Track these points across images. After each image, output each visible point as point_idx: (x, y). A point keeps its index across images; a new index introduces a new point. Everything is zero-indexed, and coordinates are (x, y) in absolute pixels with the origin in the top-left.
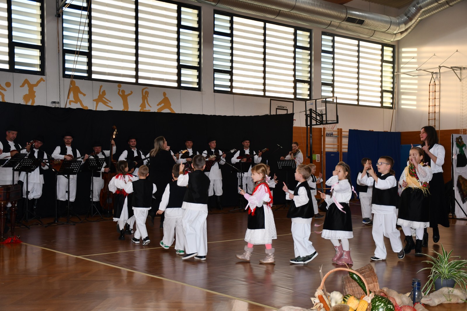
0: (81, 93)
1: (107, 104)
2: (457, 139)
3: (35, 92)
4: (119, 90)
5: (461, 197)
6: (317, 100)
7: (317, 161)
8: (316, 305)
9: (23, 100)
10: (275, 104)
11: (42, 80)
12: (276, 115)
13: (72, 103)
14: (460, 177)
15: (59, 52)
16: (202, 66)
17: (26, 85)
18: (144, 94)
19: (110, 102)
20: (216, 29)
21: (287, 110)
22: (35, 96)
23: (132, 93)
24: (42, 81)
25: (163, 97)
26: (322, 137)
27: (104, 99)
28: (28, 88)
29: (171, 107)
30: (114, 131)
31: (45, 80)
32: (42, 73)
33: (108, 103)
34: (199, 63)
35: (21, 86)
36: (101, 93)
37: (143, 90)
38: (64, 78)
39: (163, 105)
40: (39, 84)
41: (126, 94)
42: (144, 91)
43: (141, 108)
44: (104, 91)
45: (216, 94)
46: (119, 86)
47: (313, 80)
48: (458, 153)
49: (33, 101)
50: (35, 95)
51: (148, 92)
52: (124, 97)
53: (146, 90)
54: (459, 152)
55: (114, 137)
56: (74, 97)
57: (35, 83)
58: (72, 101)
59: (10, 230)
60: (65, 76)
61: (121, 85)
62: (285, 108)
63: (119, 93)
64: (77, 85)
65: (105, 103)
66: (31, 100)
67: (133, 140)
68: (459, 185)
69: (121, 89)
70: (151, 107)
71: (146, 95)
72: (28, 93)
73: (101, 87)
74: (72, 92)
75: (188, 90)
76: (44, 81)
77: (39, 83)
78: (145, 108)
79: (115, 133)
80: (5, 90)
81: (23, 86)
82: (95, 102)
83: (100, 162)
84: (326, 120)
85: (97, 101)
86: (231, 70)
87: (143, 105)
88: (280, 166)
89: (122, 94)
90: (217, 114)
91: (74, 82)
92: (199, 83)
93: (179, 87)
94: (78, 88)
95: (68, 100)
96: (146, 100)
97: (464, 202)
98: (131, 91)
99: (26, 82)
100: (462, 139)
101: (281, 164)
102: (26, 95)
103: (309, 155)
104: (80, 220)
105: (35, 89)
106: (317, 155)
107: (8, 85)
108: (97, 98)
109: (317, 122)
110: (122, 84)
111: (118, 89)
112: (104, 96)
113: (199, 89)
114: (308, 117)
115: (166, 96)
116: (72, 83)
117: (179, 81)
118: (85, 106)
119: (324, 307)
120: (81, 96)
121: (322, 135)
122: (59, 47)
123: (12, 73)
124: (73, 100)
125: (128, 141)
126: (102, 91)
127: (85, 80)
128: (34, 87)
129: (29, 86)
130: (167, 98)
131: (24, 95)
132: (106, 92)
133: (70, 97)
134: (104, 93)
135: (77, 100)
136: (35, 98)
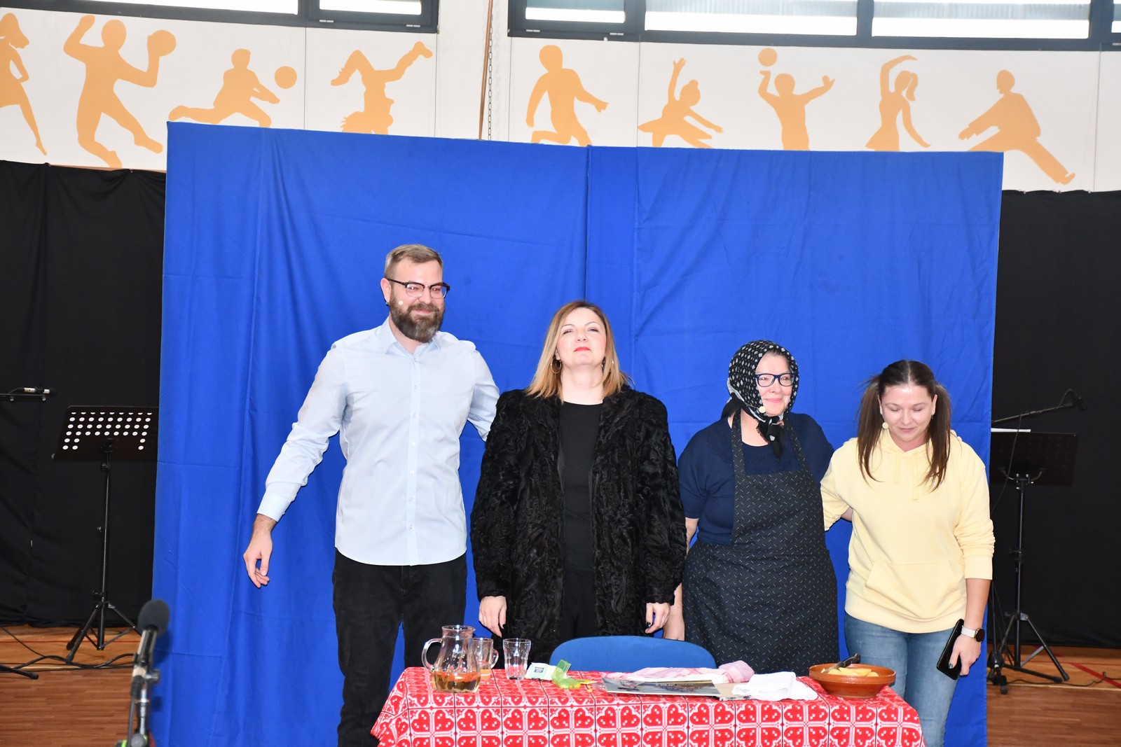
0: (587, 97)
1: (704, 141)
3: (391, 102)
4: (767, 75)
11: (420, 50)
17: (356, 76)
18: (892, 89)
19: (718, 129)
22: (390, 121)
23: (828, 83)
24: (421, 57)
25: (995, 96)
27: (689, 119)
28: (364, 89)
29: (1040, 140)
31: (433, 51)
32: (428, 21)
33: (709, 137)
35: (335, 83)
36: (677, 96)
37: (887, 68)
38: (514, 38)
39: (992, 131)
40: (408, 70)
41: (799, 90)
42: (894, 74)
44: (693, 84)
50: (392, 113)
51: (915, 77)
53: (905, 66)
56: (555, 117)
57: (391, 65)
58: (545, 135)
60: (518, 27)
61: (773, 51)
63: (763, 91)
64: (566, 64)
65: (693, 137)
69: (775, 71)
70: (925, 146)
71: (904, 94)
72: (362, 109)
73: (678, 66)
74: (545, 95)
76: (428, 54)
77: (410, 63)
80: (273, 99)
81: (342, 79)
82: (650, 136)
85: (658, 129)
87: (883, 140)
89: (777, 94)
91: (557, 51)
93: (1100, 40)
94: (572, 76)
95: (529, 132)
96: (900, 116)
98: (826, 79)
99: (357, 61)
102: (355, 115)
105: (391, 89)
107: (286, 77)
110: (778, 50)
111: (762, 72)
112: (694, 108)
115: (1014, 90)
117: (1100, 10)
123: (302, 29)
124: (552, 129)
126: (682, 82)
127: (611, 38)
128: (387, 84)
129: (365, 81)
130: (1019, 99)
131: (347, 116)
132: (699, 87)
133: (536, 117)
134: (692, 91)
135: (567, 129)
136: (390, 129)
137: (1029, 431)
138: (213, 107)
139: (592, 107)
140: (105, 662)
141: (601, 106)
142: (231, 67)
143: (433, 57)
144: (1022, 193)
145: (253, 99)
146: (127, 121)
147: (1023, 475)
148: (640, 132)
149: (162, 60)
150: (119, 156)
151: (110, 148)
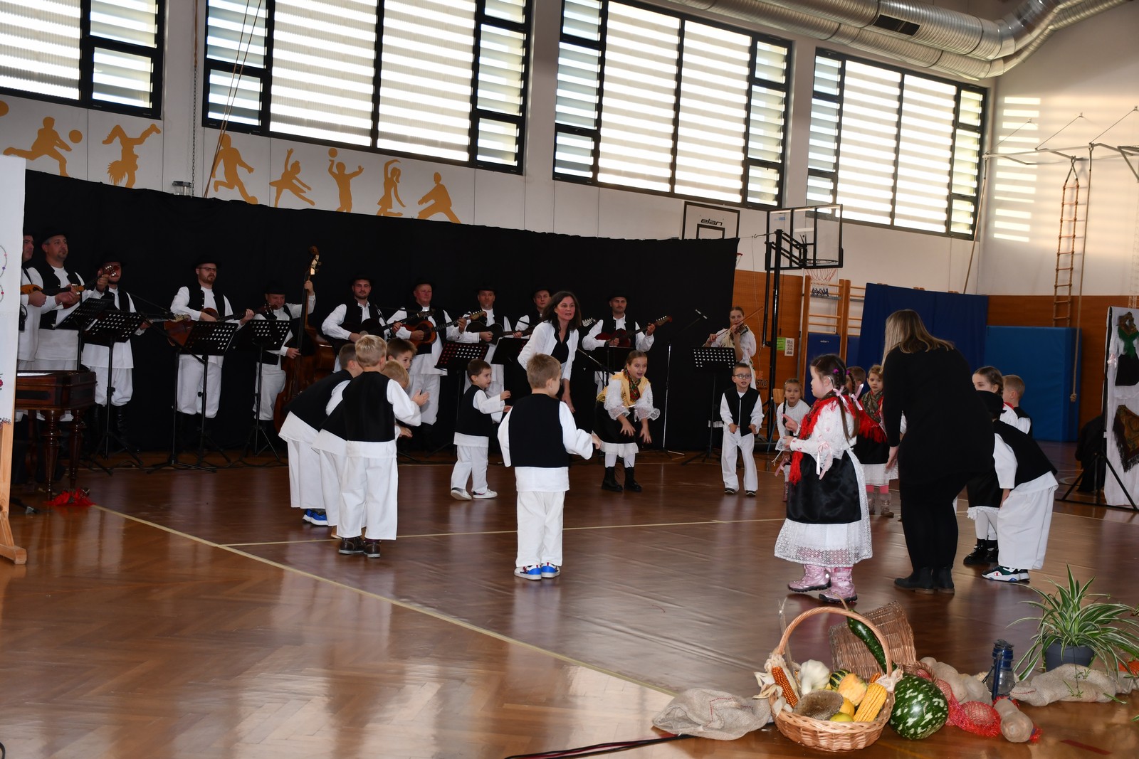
0: (244, 165)
1: (302, 194)
2: (1121, 319)
3: (137, 157)
4: (332, 162)
5: (1121, 456)
6: (796, 210)
7: (788, 353)
8: (767, 689)
9: (109, 174)
10: (696, 215)
11: (153, 129)
12: (698, 240)
13: (221, 188)
14: (1122, 410)
15: (196, 66)
16: (529, 116)
17: (117, 140)
18: (389, 176)
19: (309, 188)
20: (567, 30)
21: (723, 230)
22: (136, 167)
23: (361, 170)
24: (154, 133)
25: (433, 185)
26: (803, 298)
27: (294, 181)
28: (122, 148)
29: (452, 208)
30: (314, 257)
31: (161, 130)
32: (155, 112)
33: (305, 192)
34: (523, 108)
35: (104, 142)
36: (289, 169)
37: (387, 165)
38: (206, 128)
39: (432, 202)
40: (147, 139)
41: (347, 172)
42: (390, 168)
43: (380, 206)
44: (297, 163)
45: (558, 182)
46: (333, 154)
47: (788, 163)
48: (1121, 351)
49: (132, 179)
50: (137, 163)
51: (399, 171)
52: (343, 180)
53: (395, 165)
54: (1125, 349)
55: (313, 272)
56: (227, 173)
57: (138, 136)
58: (222, 183)
59: (67, 475)
60: (207, 123)
61: (336, 150)
62: (718, 225)
63: (330, 170)
64: (233, 145)
65: (297, 191)
66: (127, 175)
67: (363, 283)
68: (1118, 428)
69: (337, 160)
70: (404, 206)
71: (394, 179)
72: (120, 159)
73: (290, 152)
74: (222, 161)
75: (494, 171)
76: (158, 132)
77: (148, 136)
78: (391, 207)
79: (314, 262)
80: (68, 149)
81: (108, 141)
82: (274, 189)
83: (280, 329)
84: (815, 259)
85: (280, 185)
86: (596, 128)
87: (385, 202)
88: (699, 361)
89: (337, 173)
90: (558, 231)
91: (229, 137)
92: (519, 156)
93: (473, 163)
94: (236, 151)
95: (213, 181)
96: (393, 190)
97: (1127, 467)
98: (360, 167)
99: (118, 131)
100: (1132, 320)
101: (702, 358)
102: (117, 162)
103: (769, 339)
104: (229, 461)
105: (137, 149)
106: (787, 339)
107: (76, 136)
109: (791, 261)
110: (338, 149)
111: (330, 160)
112: (297, 176)
113: (518, 170)
114: (772, 250)
115: (441, 183)
116: (223, 140)
117: (473, 149)
118: (250, 196)
119: (783, 695)
120: (241, 172)
121: (803, 292)
122: (196, 55)
123: (86, 110)
124: (225, 180)
125: (352, 283)
126: (291, 161)
127: (253, 133)
128: (135, 146)
129: (122, 143)
130: (443, 187)
131: (111, 163)
132: (300, 165)
133: (217, 172)
134: (296, 167)
135: (233, 181)
136: (136, 172)
138: (31, 150)
139: (245, 170)
142: (43, 127)
143: (162, 134)
145: (55, 147)
148: (271, 186)
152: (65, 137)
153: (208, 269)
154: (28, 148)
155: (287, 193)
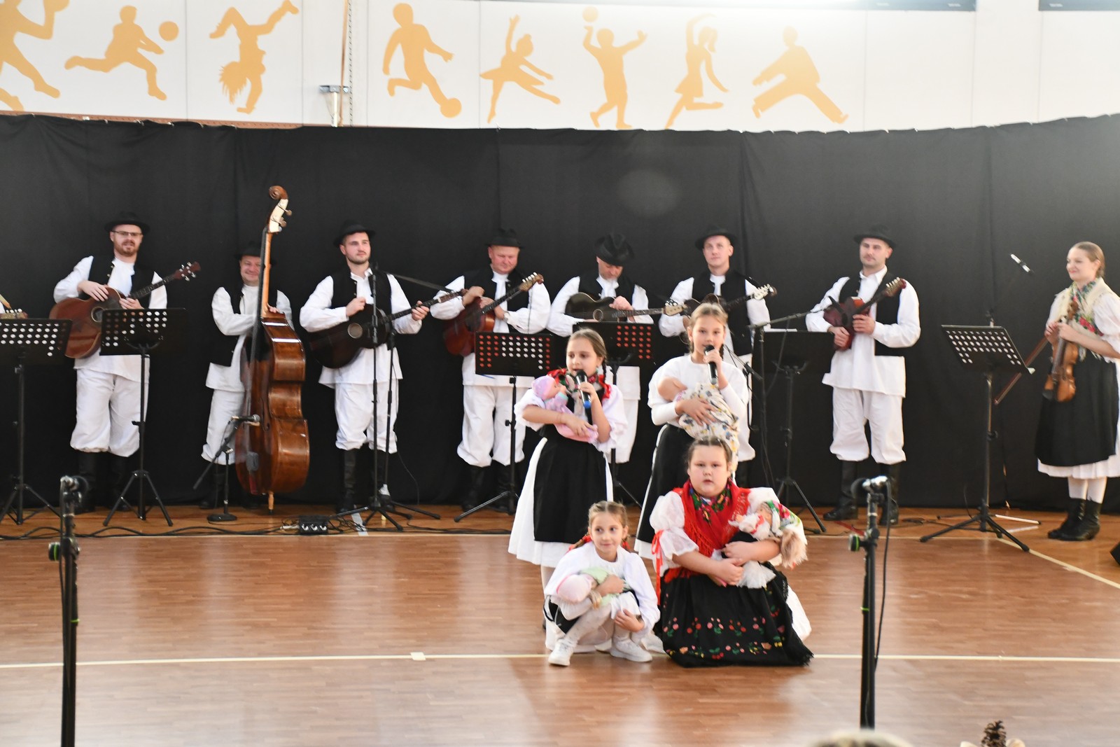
0: (435, 49)
3: (263, 53)
4: (590, 29)
9: (222, 83)
11: (287, 7)
13: (398, 89)
17: (232, 31)
18: (696, 42)
19: (549, 77)
22: (262, 69)
23: (642, 37)
24: (289, 14)
27: (524, 68)
28: (238, 41)
29: (819, 85)
30: (276, 203)
31: (301, 8)
33: (541, 83)
35: (213, 36)
36: (514, 48)
39: (780, 78)
40: (278, 25)
41: (617, 43)
42: (697, 29)
43: (679, 96)
44: (527, 38)
46: (591, 17)
49: (257, 88)
50: (263, 62)
51: (715, 32)
53: (706, 22)
55: (274, 227)
56: (407, 65)
58: (400, 82)
61: (595, 9)
63: (587, 44)
64: (417, 20)
66: (249, 82)
69: (597, 26)
70: (725, 91)
71: (706, 46)
72: (237, 58)
73: (514, 22)
74: (399, 48)
75: (909, 10)
76: (294, 11)
77: (279, 19)
79: (278, 213)
80: (158, 51)
81: (219, 32)
82: (490, 82)
85: (498, 76)
87: (689, 86)
88: (962, 353)
89: (598, 47)
91: (409, 8)
94: (422, 30)
95: (385, 79)
96: (703, 66)
98: (640, 33)
99: (232, 17)
101: (965, 346)
102: (233, 64)
105: (262, 42)
108: (495, 63)
110: (599, 7)
111: (586, 28)
112: (528, 59)
113: (964, 2)
115: (797, 43)
116: (400, 14)
120: (432, 61)
124: (405, 77)
126: (517, 36)
128: (259, 37)
129: (240, 34)
130: (802, 51)
131: (224, 66)
133: (392, 66)
134: (526, 45)
135: (418, 76)
136: (264, 78)
137: (795, 330)
138: (104, 58)
139: (439, 58)
140: (23, 534)
141: (447, 56)
142: (120, 21)
143: (300, 14)
144: (794, 133)
145: (141, 51)
146: (27, 69)
147: (791, 367)
148: (482, 79)
149: (58, 16)
150: (21, 100)
151: (12, 93)
152: (153, 34)
153: (125, 234)
154: (100, 55)
155: (510, 88)
